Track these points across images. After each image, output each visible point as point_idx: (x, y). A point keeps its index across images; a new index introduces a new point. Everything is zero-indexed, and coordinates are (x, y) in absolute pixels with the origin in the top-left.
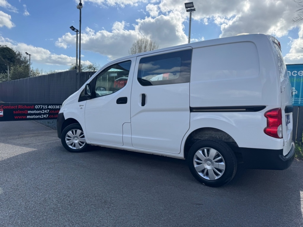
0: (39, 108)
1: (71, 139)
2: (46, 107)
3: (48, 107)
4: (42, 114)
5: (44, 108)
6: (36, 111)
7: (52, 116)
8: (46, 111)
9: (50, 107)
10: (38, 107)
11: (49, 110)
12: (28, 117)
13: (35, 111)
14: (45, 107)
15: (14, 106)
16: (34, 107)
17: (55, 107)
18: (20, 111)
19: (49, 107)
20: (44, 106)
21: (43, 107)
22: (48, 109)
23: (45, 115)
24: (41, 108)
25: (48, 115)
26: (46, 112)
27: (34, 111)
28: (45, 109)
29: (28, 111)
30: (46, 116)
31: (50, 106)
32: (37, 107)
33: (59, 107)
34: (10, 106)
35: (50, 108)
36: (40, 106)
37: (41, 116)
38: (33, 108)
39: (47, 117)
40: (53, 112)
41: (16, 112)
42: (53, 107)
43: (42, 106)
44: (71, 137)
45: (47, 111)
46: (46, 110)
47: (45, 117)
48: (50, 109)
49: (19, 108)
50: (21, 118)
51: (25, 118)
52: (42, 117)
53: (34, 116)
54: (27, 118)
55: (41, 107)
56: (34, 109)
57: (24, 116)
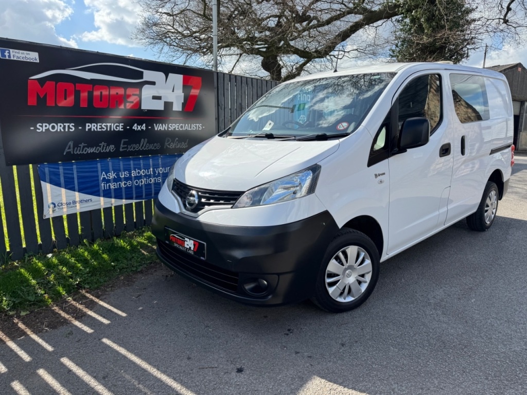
1: (338, 281)
44: (338, 275)
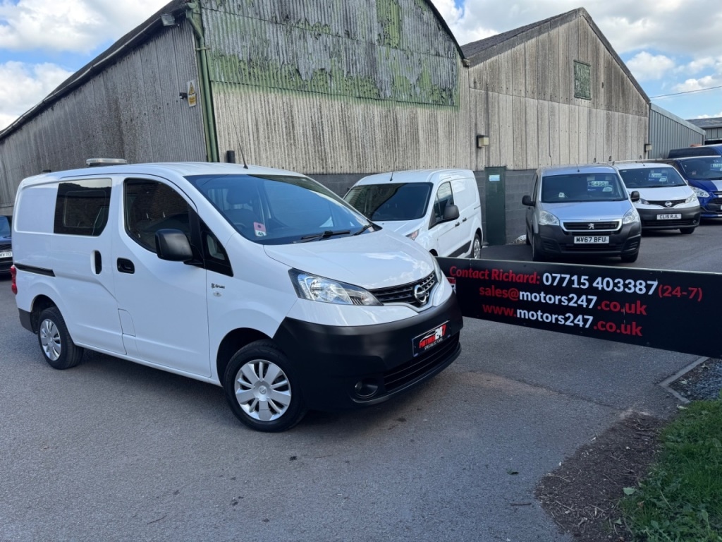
0: (555, 284)
2: (582, 281)
3: (591, 281)
4: (569, 309)
5: (576, 286)
6: (546, 294)
7: (611, 327)
8: (583, 301)
9: (599, 283)
10: (554, 279)
11: (595, 298)
12: (521, 313)
13: (542, 295)
14: (579, 283)
15: (480, 271)
16: (537, 280)
17: (626, 286)
18: (496, 289)
19: (595, 285)
20: (575, 278)
21: (571, 282)
22: (592, 290)
23: (580, 317)
24: (564, 285)
25: (591, 318)
26: (585, 304)
27: (539, 293)
28: (579, 293)
29: (521, 293)
30: (585, 321)
31: (599, 279)
32: (547, 281)
33: (643, 287)
34: (471, 271)
35: (600, 287)
36: (558, 276)
37: (566, 319)
38: (534, 282)
39: (587, 326)
40: (615, 306)
41: (485, 291)
42: (615, 285)
43: (568, 276)
45: (589, 301)
46: (584, 297)
47: (581, 324)
48: (601, 294)
49: (493, 279)
50: (500, 313)
51: (511, 315)
52: (568, 323)
53: (539, 313)
54: (518, 316)
55: (562, 279)
56: (538, 287)
57: (508, 309)
